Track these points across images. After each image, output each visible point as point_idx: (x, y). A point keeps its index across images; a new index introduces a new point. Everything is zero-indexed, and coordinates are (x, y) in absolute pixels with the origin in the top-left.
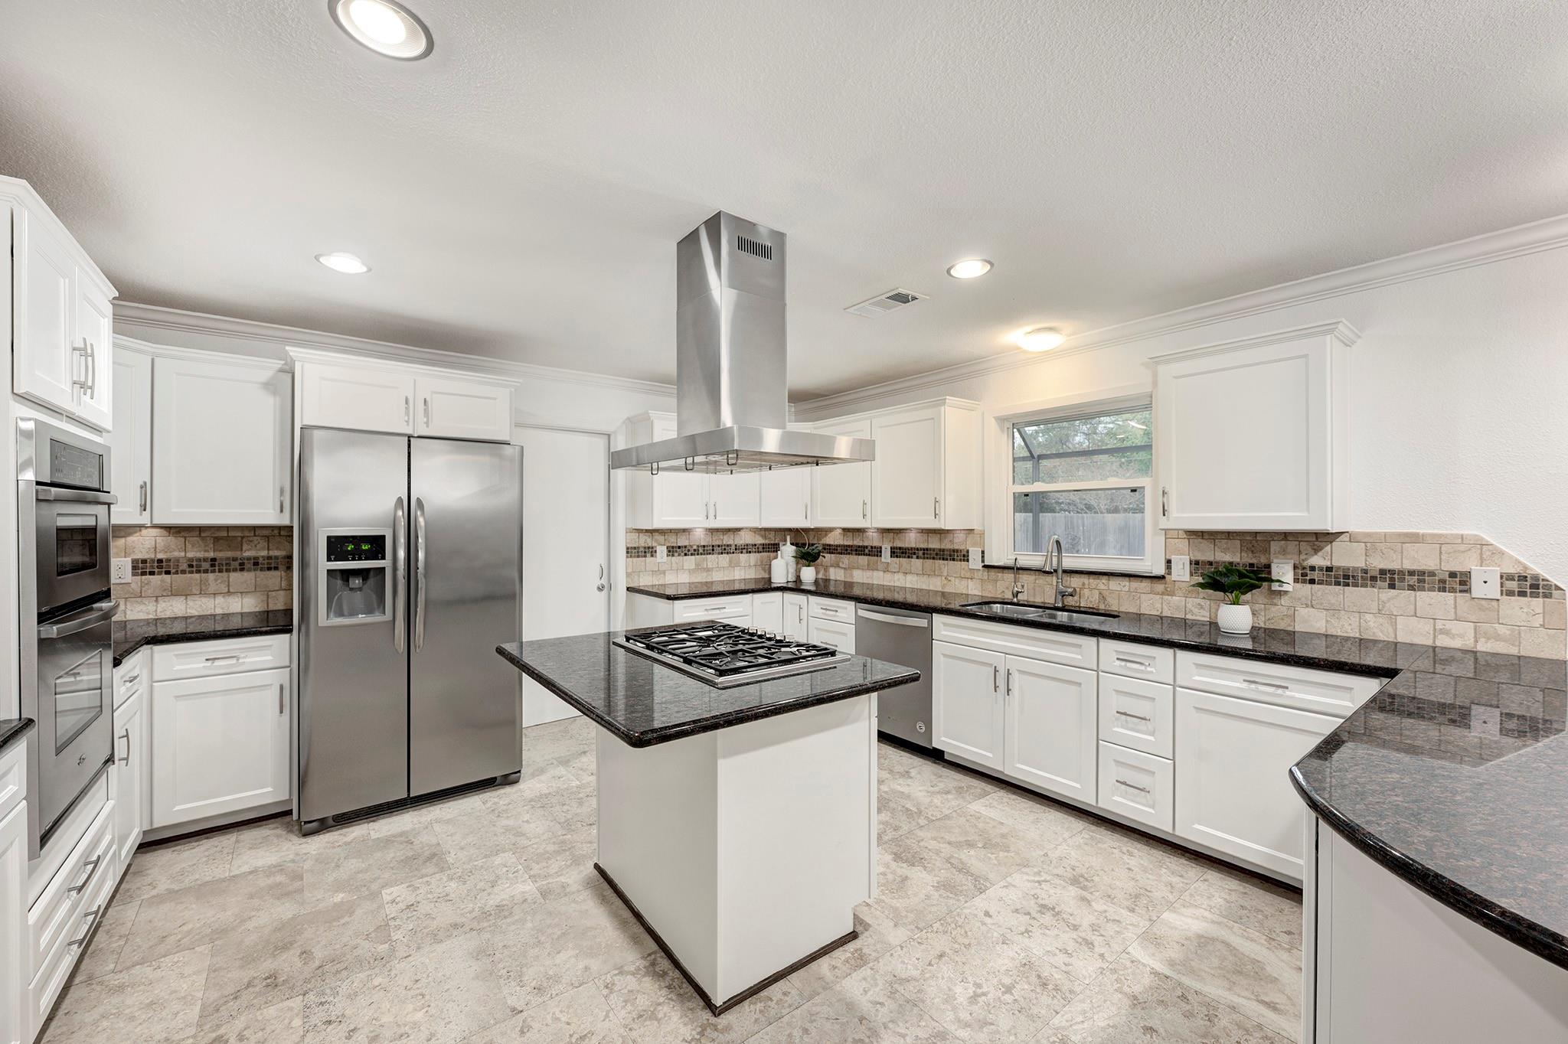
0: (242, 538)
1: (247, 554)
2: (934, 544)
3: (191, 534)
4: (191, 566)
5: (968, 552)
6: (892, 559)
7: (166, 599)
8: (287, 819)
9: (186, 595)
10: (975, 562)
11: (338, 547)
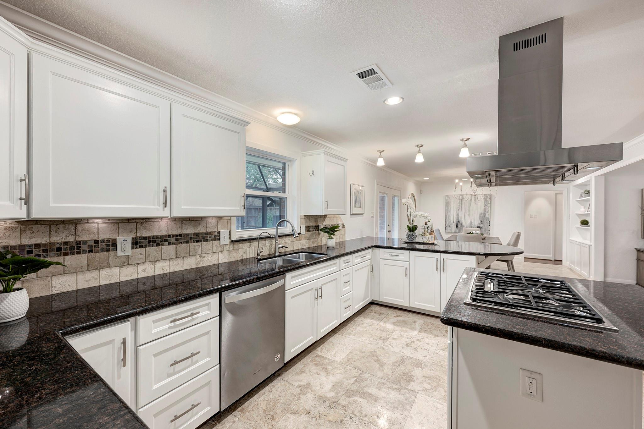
2: (189, 230)
5: (219, 233)
6: (134, 250)
10: (225, 240)
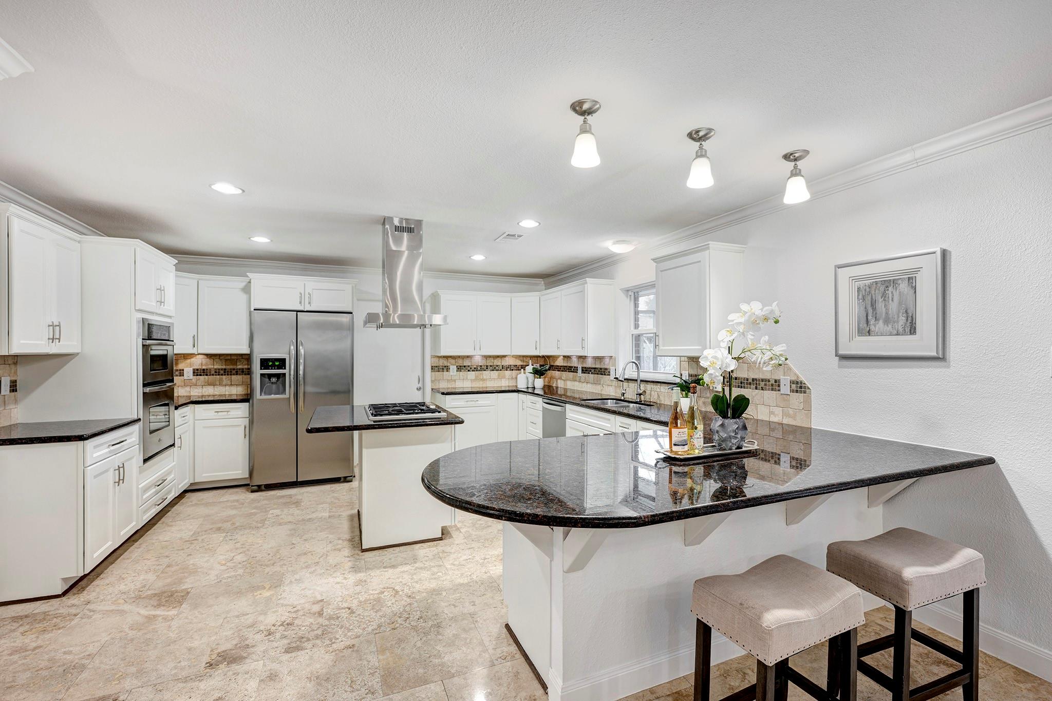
0: (237, 359)
1: (239, 367)
3: (216, 357)
4: (216, 372)
5: (610, 369)
6: (582, 374)
7: (206, 386)
8: (248, 487)
9: (214, 385)
10: (612, 377)
11: (265, 363)
